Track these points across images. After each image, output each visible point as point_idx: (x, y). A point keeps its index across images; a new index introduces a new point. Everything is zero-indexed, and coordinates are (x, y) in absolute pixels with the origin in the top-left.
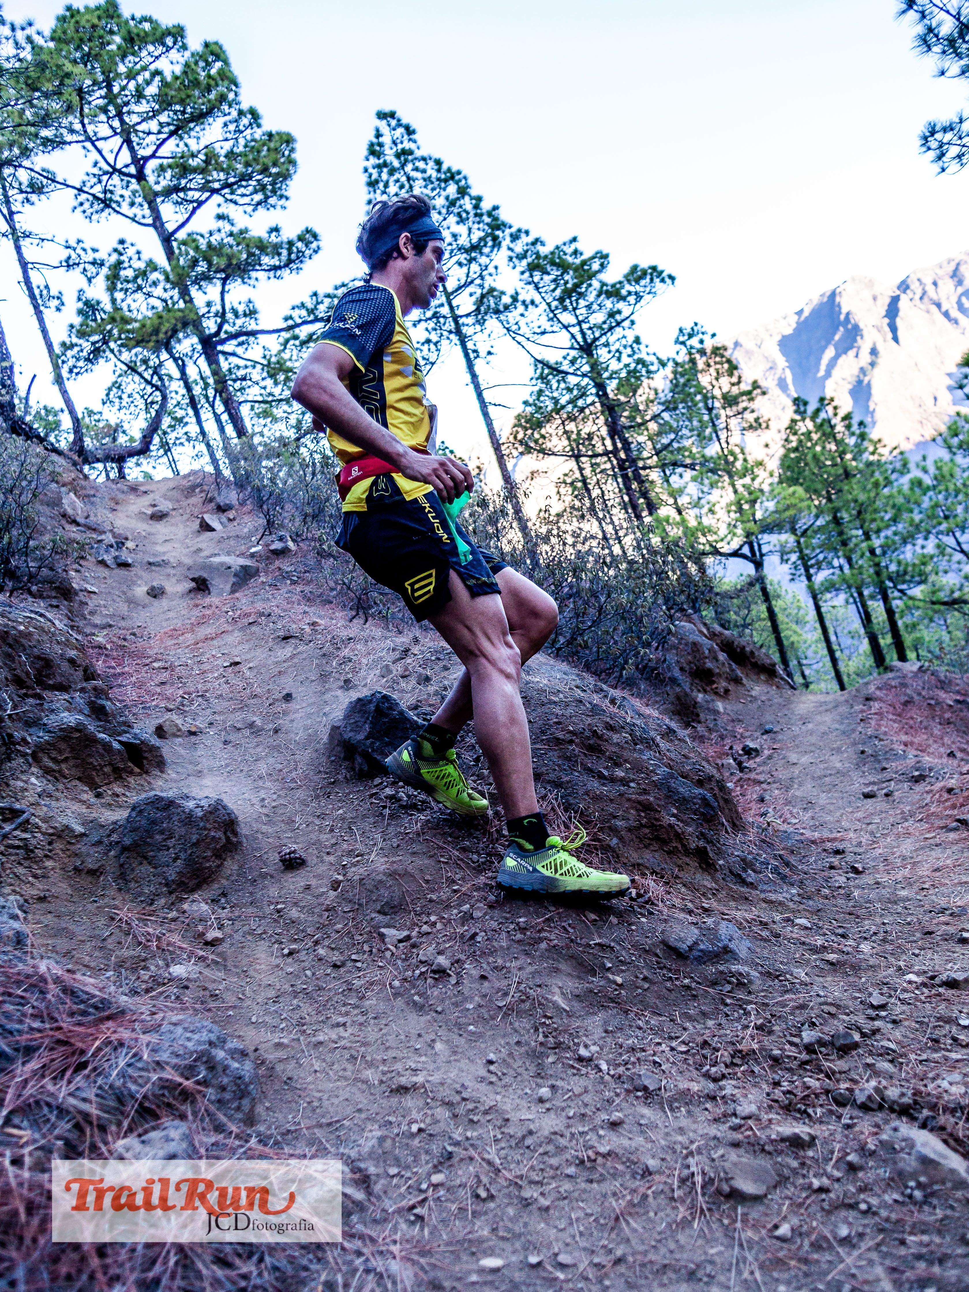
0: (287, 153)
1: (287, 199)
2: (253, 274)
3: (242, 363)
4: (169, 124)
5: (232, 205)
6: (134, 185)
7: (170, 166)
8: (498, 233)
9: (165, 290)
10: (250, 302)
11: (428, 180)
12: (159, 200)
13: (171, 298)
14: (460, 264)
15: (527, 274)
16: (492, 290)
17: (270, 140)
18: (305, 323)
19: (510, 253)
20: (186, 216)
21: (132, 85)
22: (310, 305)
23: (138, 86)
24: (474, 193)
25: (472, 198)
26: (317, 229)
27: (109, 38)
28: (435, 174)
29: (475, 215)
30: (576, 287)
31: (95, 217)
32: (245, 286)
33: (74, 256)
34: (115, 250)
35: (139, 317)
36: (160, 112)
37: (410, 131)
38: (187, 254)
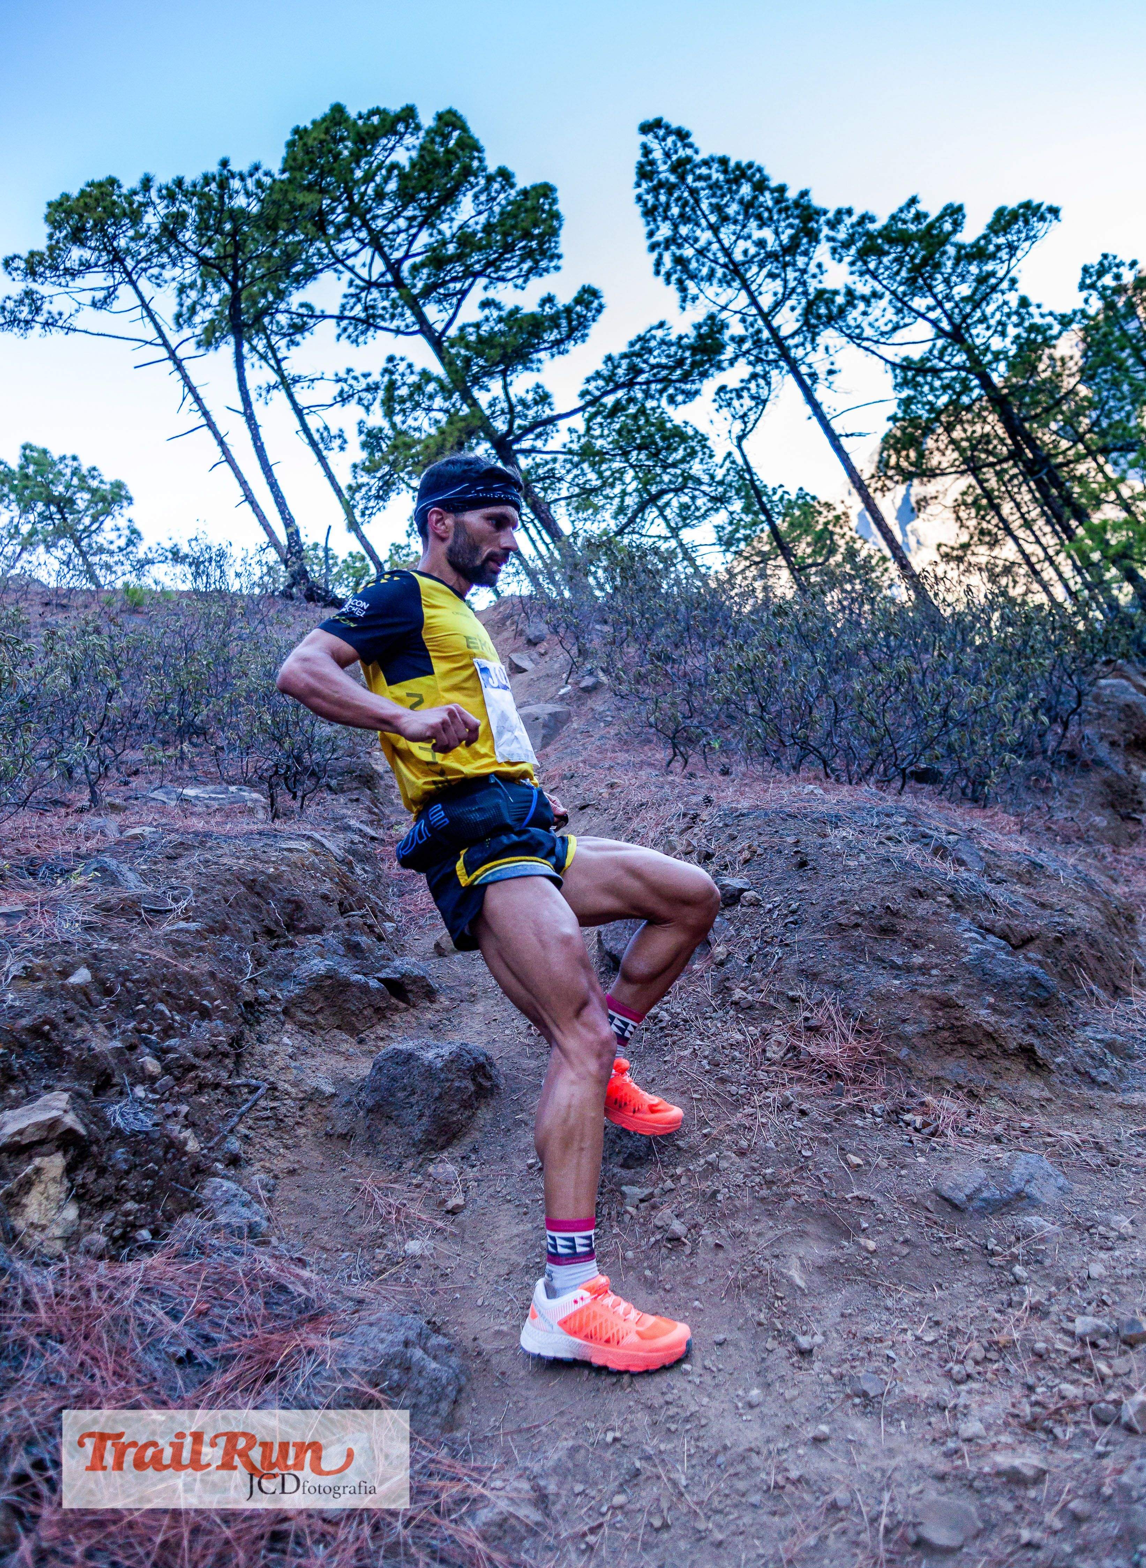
0: (546, 207)
1: (559, 257)
2: (535, 356)
4: (413, 218)
5: (500, 285)
6: (395, 294)
7: (423, 265)
8: (812, 224)
9: (446, 399)
10: (538, 386)
11: (714, 187)
12: (420, 303)
13: (453, 405)
14: (772, 276)
15: (859, 263)
16: (820, 293)
17: (526, 199)
18: (605, 393)
19: (832, 244)
20: (451, 312)
21: (371, 190)
22: (606, 373)
23: (377, 185)
24: (773, 184)
25: (772, 191)
26: (596, 285)
27: (341, 146)
28: (721, 177)
29: (780, 212)
30: (925, 261)
31: (361, 339)
32: (527, 374)
33: (346, 388)
34: (386, 371)
35: (423, 436)
36: (405, 207)
37: (682, 135)
38: (458, 355)
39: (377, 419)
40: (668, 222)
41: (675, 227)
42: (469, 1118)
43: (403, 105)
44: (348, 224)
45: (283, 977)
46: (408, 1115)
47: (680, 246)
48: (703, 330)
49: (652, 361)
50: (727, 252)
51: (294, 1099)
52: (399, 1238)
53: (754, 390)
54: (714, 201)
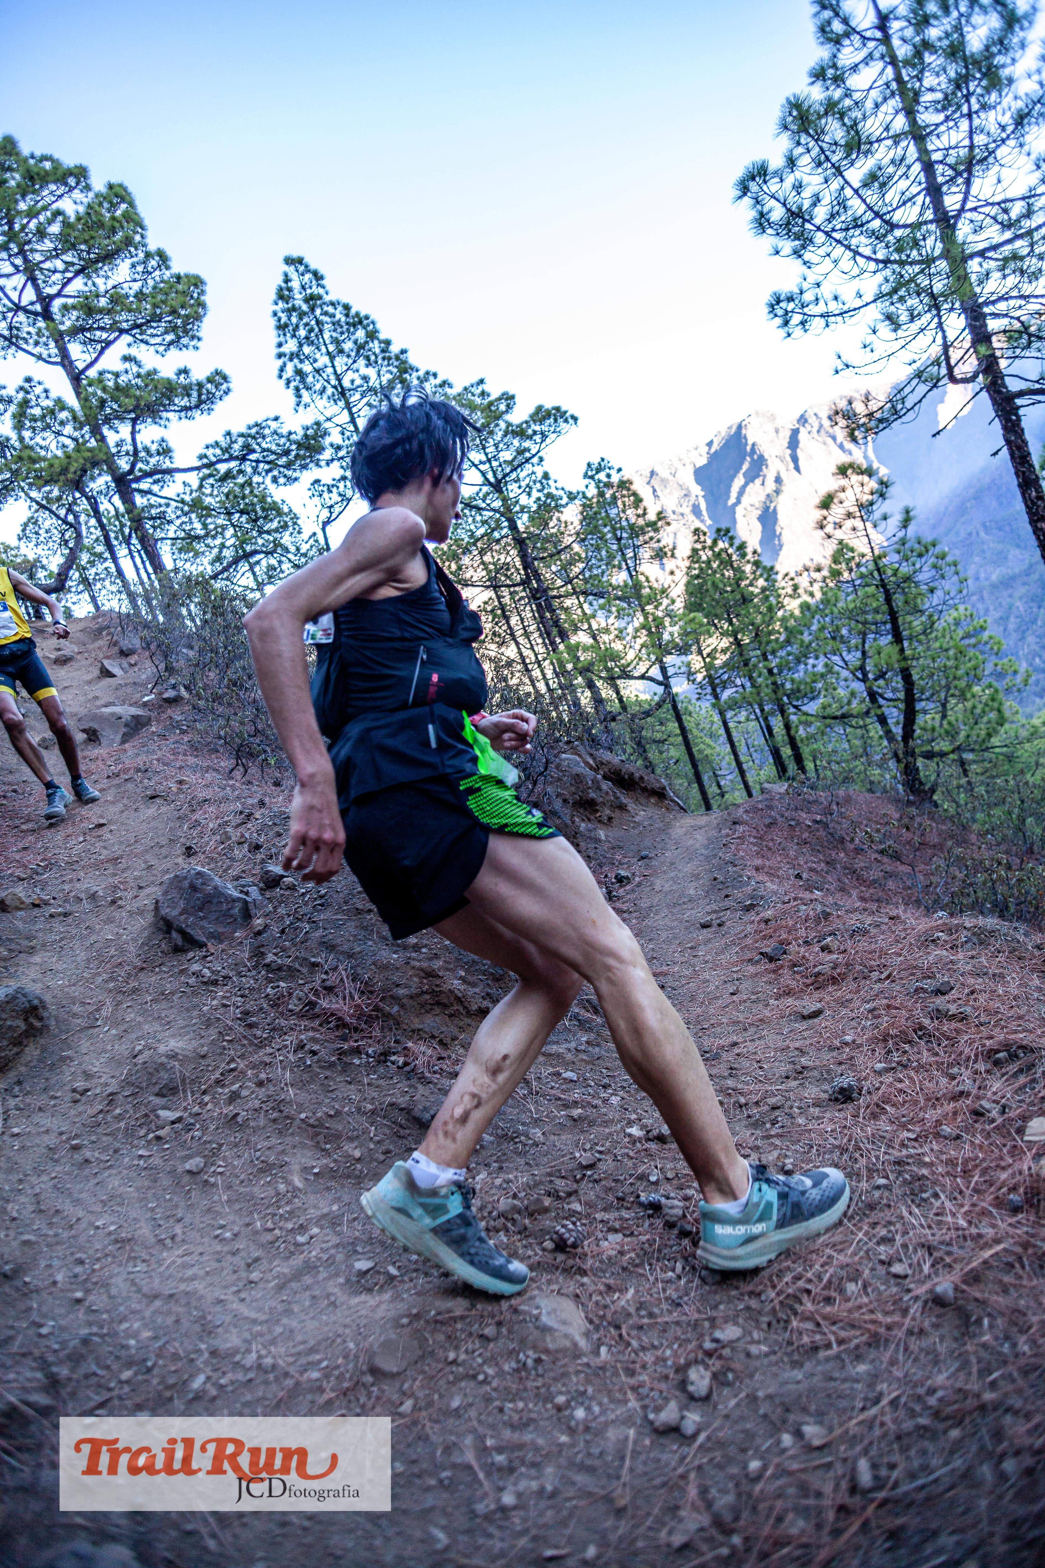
0: (196, 295)
1: (199, 339)
2: (164, 415)
3: (159, 500)
4: (73, 264)
5: (143, 346)
6: (41, 323)
7: (74, 307)
8: (406, 376)
9: (76, 429)
10: (163, 440)
11: (337, 324)
12: (66, 340)
13: (82, 436)
17: (178, 282)
18: (220, 461)
20: (94, 356)
21: (33, 225)
22: (224, 445)
23: (40, 224)
24: (382, 336)
25: (380, 342)
26: (227, 371)
27: (9, 175)
28: (343, 319)
29: (384, 359)
32: (157, 426)
34: (22, 389)
35: (49, 455)
36: (65, 251)
37: (318, 276)
38: (94, 394)
39: (6, 428)
40: (296, 340)
41: (301, 345)
42: (18, 1054)
43: (78, 163)
44: (5, 247)
47: (302, 361)
48: (310, 432)
49: (264, 445)
50: (339, 378)
54: (335, 335)
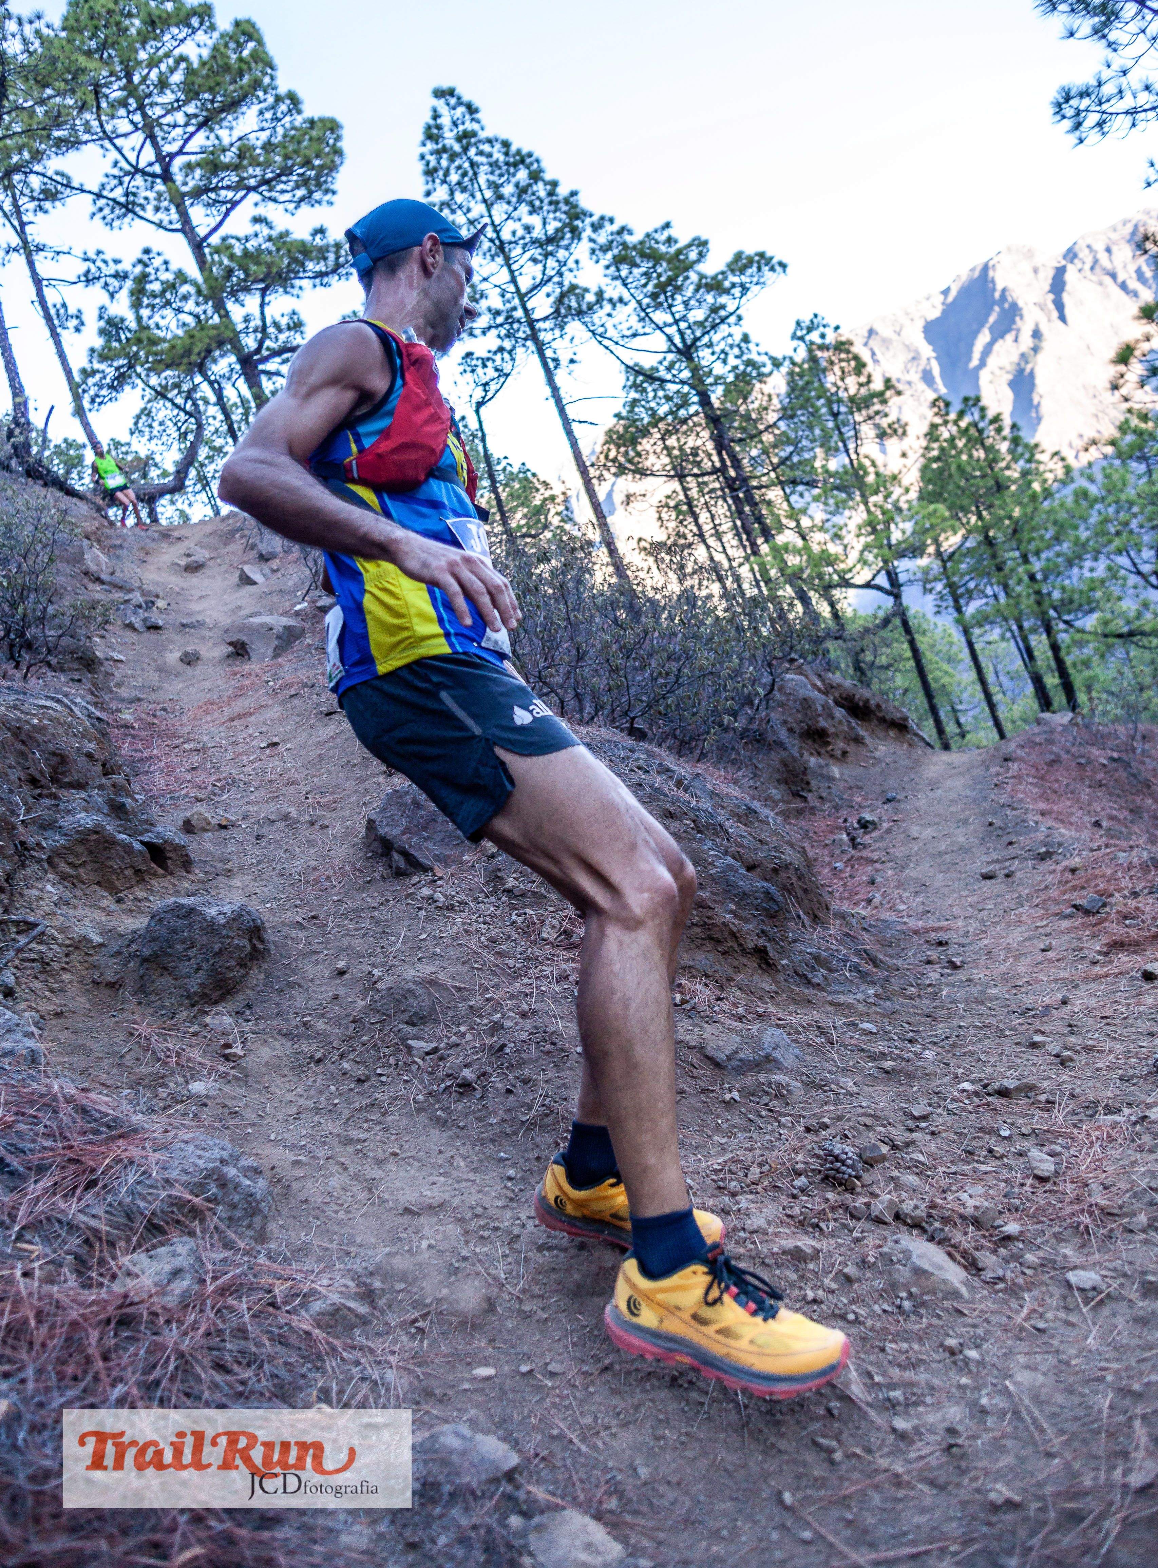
0: (331, 142)
1: (334, 193)
2: (297, 282)
4: (196, 116)
5: (271, 204)
6: (160, 186)
7: (198, 165)
8: (578, 223)
9: (197, 304)
10: (294, 313)
11: (494, 165)
12: (188, 203)
13: (205, 312)
14: (535, 260)
15: (613, 269)
16: (573, 287)
17: (312, 128)
19: (592, 245)
20: (219, 219)
21: (154, 75)
23: (161, 74)
24: (548, 176)
25: (546, 183)
27: (127, 22)
28: (502, 158)
29: (550, 203)
30: (671, 281)
31: (116, 223)
32: (288, 297)
33: (93, 269)
34: (140, 261)
35: (169, 336)
36: (186, 102)
37: (471, 109)
38: (221, 263)
39: (121, 307)
40: (445, 186)
41: (452, 193)
42: (243, 976)
44: (124, 103)
45: (46, 826)
46: (185, 968)
47: (453, 212)
50: (496, 229)
51: (61, 945)
52: (180, 1080)
53: (498, 362)
54: (492, 178)
